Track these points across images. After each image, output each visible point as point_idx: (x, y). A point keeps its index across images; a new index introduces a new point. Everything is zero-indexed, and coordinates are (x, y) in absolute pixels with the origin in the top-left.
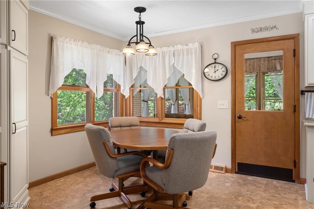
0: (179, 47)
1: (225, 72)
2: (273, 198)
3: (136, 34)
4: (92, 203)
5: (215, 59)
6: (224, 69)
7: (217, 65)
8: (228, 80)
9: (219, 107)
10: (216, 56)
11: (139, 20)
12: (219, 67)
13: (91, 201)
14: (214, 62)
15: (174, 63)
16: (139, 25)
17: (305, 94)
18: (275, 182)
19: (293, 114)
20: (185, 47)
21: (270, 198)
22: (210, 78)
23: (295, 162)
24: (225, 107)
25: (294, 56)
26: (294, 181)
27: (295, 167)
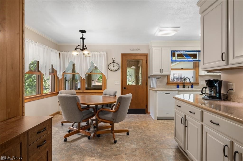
0: (95, 53)
1: (119, 67)
2: (143, 121)
3: (80, 44)
4: (65, 139)
5: (114, 61)
6: (118, 66)
7: (115, 64)
8: (120, 71)
9: (115, 84)
10: (114, 59)
11: (82, 37)
12: (115, 65)
13: (64, 138)
14: (113, 62)
15: (92, 61)
16: (82, 40)
17: (150, 78)
18: (140, 115)
19: (146, 86)
20: (98, 53)
21: (142, 121)
22: (111, 69)
23: (146, 106)
24: (118, 84)
25: (146, 62)
26: (146, 114)
27: (146, 108)
